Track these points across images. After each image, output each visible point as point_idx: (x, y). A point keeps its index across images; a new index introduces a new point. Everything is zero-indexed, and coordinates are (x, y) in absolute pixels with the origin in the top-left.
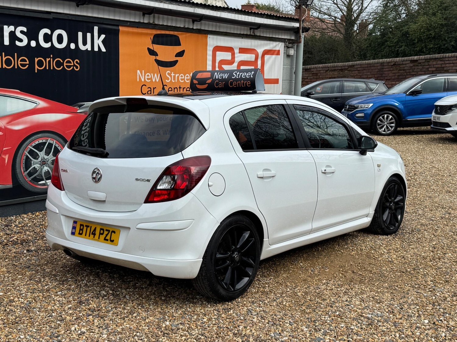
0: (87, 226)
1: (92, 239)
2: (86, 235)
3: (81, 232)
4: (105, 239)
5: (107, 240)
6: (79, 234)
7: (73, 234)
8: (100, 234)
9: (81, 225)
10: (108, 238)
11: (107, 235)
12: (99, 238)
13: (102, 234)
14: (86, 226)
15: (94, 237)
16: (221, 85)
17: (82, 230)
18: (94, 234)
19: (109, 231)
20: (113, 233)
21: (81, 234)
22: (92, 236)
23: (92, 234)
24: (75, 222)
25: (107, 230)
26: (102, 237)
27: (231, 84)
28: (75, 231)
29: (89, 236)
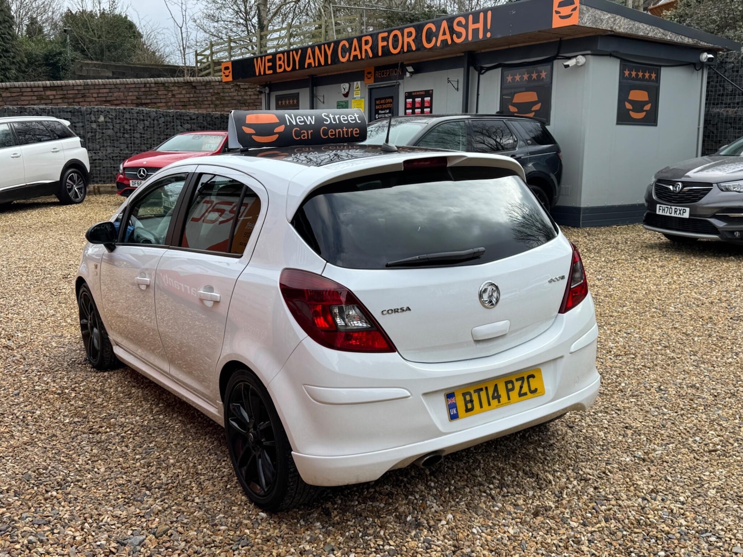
0: (479, 391)
1: (497, 407)
2: (481, 407)
3: (469, 406)
4: (521, 395)
5: (525, 394)
6: (467, 410)
7: (454, 417)
8: (508, 391)
9: (464, 395)
10: (525, 389)
11: (521, 387)
12: (509, 399)
13: (513, 389)
14: (475, 391)
15: (499, 402)
16: (306, 134)
17: (471, 401)
18: (497, 397)
19: (522, 379)
20: (531, 379)
21: (472, 409)
22: (494, 402)
23: (494, 398)
24: (450, 395)
25: (517, 380)
26: (514, 394)
27: (325, 132)
28: (457, 411)
29: (489, 404)
